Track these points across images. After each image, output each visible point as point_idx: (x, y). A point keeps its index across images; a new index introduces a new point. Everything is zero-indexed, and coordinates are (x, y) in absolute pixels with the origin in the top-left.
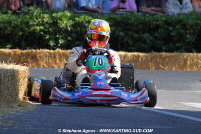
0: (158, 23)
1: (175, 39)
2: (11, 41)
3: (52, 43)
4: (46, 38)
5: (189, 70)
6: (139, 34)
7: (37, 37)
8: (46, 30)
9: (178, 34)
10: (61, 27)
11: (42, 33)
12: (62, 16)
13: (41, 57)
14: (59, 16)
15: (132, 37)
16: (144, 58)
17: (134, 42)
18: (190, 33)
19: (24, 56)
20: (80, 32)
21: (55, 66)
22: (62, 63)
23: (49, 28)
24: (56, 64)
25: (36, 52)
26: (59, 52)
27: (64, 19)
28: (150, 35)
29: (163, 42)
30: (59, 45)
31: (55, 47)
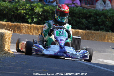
0: (91, 14)
1: (100, 24)
2: (7, 17)
3: (30, 21)
4: (27, 17)
5: (106, 42)
6: (80, 19)
7: (22, 16)
8: (27, 13)
9: (102, 21)
10: (36, 12)
11: (25, 15)
12: (36, 6)
13: (23, 28)
14: (35, 6)
15: (76, 21)
16: (82, 33)
17: (76, 23)
18: (109, 21)
19: (13, 26)
20: (46, 15)
21: (30, 33)
23: (29, 12)
25: (20, 25)
26: (33, 26)
27: (38, 7)
28: (86, 20)
29: (93, 25)
30: (34, 22)
31: (31, 23)
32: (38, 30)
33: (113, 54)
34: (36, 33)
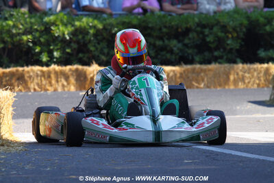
0: (188, 26)
1: (212, 46)
3: (45, 58)
4: (37, 50)
5: (232, 87)
6: (164, 41)
7: (24, 49)
8: (36, 40)
9: (216, 39)
10: (56, 35)
11: (31, 45)
12: (55, 21)
13: (30, 77)
14: (52, 21)
15: (154, 45)
16: (171, 74)
17: (156, 51)
18: (232, 37)
19: (6, 77)
20: (82, 41)
21: (48, 87)
22: (60, 84)
23: (40, 37)
24: (51, 85)
25: (23, 71)
26: (54, 69)
28: (179, 42)
29: (196, 50)
30: (55, 60)
31: (49, 63)
32: (67, 78)
33: (254, 116)
34: (63, 86)
